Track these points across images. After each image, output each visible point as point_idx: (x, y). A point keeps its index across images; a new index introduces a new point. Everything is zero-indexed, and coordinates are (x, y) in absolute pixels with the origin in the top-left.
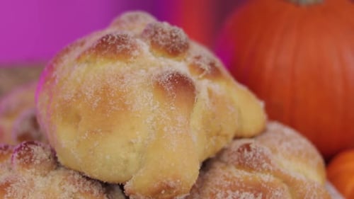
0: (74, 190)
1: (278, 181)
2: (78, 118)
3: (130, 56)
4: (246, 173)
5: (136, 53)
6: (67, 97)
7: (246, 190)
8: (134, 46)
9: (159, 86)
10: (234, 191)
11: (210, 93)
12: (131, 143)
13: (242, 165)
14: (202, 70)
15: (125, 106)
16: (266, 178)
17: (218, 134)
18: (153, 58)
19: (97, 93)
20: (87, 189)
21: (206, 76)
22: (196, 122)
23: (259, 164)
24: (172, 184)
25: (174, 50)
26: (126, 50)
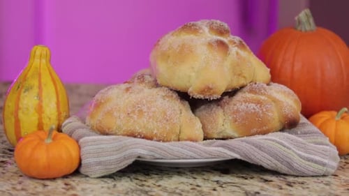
0: (164, 95)
1: (270, 100)
2: (169, 57)
3: (198, 32)
4: (253, 95)
5: (201, 31)
6: (164, 49)
7: (252, 103)
8: (200, 28)
9: (210, 44)
10: (246, 103)
11: (237, 53)
12: (193, 68)
13: (251, 91)
14: (235, 43)
15: (191, 52)
16: (263, 98)
17: (239, 75)
18: (209, 35)
19: (179, 46)
20: (170, 94)
21: (237, 46)
22: (227, 64)
23: (260, 90)
24: (211, 86)
25: (221, 32)
26: (196, 29)
